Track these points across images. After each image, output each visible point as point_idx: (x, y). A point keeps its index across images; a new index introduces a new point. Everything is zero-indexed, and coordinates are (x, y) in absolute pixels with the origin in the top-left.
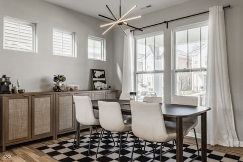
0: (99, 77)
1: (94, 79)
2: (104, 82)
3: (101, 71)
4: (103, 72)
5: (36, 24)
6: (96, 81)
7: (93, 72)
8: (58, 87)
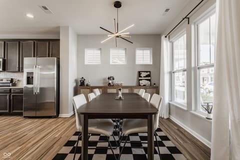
0: (144, 77)
1: (140, 78)
2: (150, 80)
3: (147, 72)
4: (149, 73)
5: (101, 49)
6: (141, 80)
7: (139, 73)
8: (110, 84)
